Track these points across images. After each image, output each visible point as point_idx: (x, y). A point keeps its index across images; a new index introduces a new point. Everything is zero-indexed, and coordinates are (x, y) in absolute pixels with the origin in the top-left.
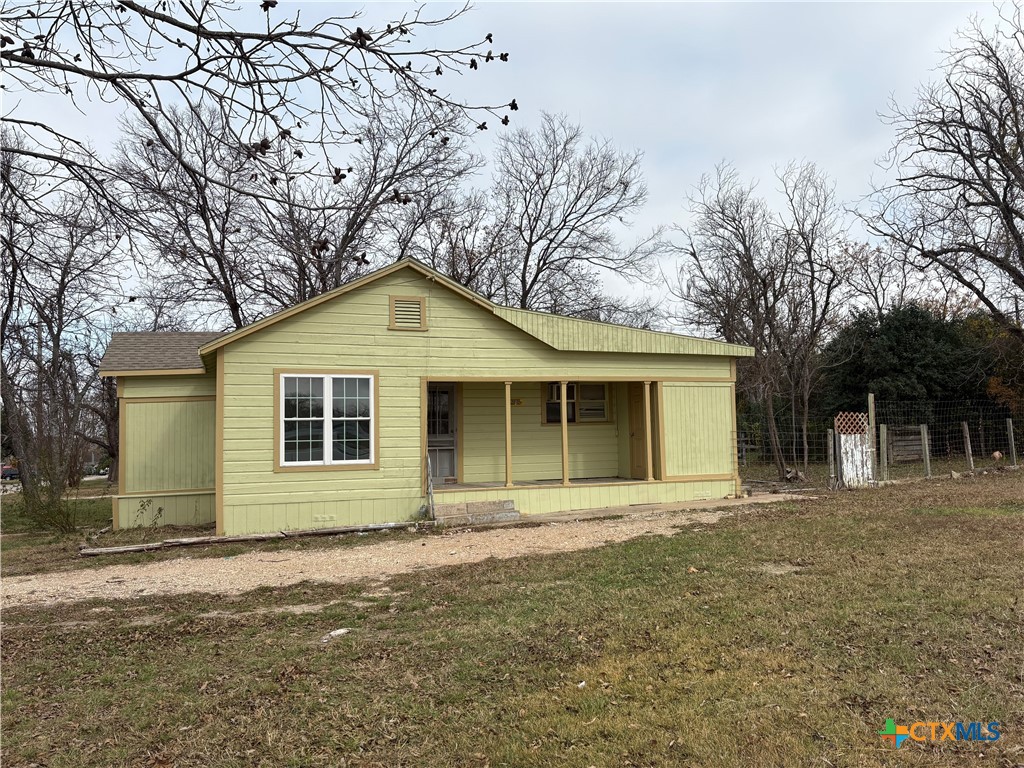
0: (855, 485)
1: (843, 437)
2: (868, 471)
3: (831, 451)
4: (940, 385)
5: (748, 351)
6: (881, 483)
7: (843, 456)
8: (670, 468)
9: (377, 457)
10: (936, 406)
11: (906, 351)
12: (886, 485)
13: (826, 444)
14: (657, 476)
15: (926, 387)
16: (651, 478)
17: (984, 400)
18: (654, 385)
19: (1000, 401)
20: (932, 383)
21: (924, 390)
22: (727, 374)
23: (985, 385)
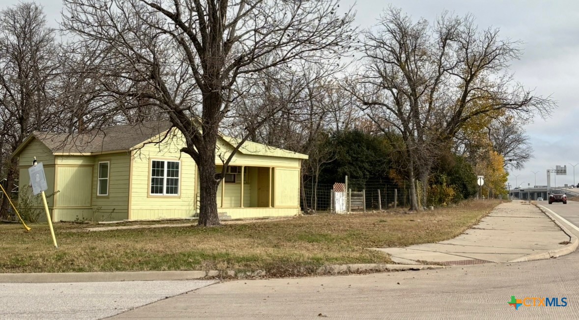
0: (339, 213)
1: (336, 193)
2: (344, 208)
3: (332, 199)
4: (369, 172)
5: (306, 157)
6: (348, 213)
7: (336, 201)
8: (277, 202)
9: (180, 193)
10: (367, 182)
11: (354, 154)
12: (350, 214)
13: (330, 195)
14: (273, 206)
15: (363, 172)
16: (270, 207)
17: (388, 180)
18: (273, 169)
19: (395, 181)
20: (365, 171)
21: (362, 174)
22: (297, 165)
23: (388, 173)
